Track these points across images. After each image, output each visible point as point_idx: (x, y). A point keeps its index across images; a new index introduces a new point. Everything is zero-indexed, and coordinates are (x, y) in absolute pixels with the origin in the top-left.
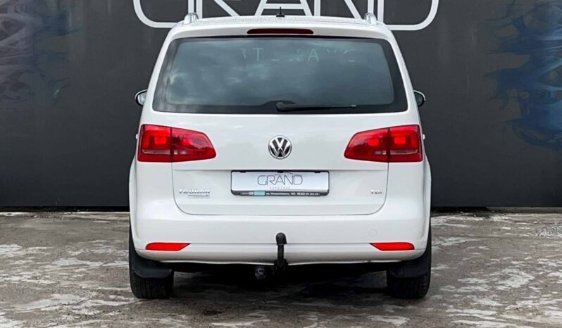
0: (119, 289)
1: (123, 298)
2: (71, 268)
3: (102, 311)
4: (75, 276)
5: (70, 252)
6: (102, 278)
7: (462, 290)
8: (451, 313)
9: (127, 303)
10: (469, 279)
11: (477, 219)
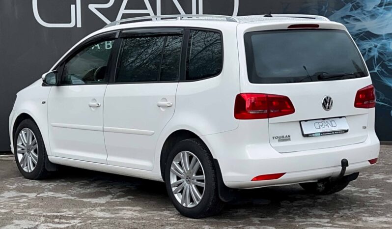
0: (58, 214)
1: (64, 221)
2: (16, 199)
4: (22, 205)
5: (8, 186)
6: (41, 205)
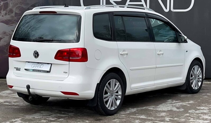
3: (57, 119)
7: (197, 112)
8: (191, 121)
9: (68, 115)
10: (201, 107)
11: (208, 83)
